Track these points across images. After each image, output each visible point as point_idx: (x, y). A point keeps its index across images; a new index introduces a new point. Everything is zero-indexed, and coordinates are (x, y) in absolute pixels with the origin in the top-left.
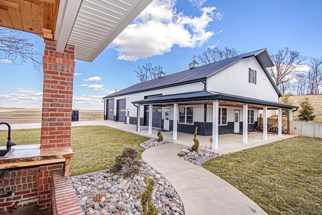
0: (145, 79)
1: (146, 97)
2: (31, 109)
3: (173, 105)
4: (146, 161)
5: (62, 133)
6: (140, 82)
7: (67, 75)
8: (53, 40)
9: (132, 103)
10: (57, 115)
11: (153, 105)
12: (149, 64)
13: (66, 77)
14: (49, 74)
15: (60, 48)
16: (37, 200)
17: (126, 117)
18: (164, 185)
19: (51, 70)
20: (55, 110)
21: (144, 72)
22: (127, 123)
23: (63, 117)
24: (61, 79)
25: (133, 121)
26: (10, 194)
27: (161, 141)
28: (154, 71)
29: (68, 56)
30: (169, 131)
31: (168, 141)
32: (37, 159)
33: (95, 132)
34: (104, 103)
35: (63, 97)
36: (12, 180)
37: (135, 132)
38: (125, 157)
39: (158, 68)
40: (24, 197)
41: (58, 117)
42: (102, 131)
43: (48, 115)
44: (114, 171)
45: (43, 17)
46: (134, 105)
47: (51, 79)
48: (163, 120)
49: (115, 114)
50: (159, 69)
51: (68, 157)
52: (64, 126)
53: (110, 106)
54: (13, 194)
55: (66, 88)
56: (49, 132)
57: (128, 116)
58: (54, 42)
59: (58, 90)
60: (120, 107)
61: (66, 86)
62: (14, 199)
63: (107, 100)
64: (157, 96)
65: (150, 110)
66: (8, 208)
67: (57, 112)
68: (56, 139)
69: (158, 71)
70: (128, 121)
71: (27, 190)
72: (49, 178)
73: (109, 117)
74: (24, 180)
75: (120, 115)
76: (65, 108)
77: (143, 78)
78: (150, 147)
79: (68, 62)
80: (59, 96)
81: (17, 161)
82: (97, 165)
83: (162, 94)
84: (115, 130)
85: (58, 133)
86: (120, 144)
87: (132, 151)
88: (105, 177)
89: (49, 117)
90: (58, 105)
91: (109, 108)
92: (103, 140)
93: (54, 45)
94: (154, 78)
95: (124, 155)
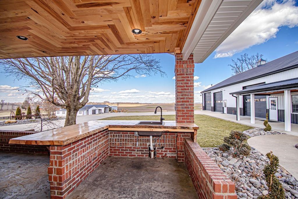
0: (240, 70)
1: (244, 88)
2: (155, 104)
3: (283, 92)
4: (254, 147)
5: (188, 113)
6: (234, 74)
7: (190, 74)
8: (181, 54)
9: (230, 94)
10: (185, 102)
11: (255, 95)
12: (245, 55)
13: (189, 76)
14: (180, 76)
15: (185, 58)
16: (176, 155)
17: (223, 108)
18: (280, 172)
19: (180, 73)
20: (184, 98)
21: (239, 64)
22: (225, 113)
23: (189, 103)
24: (186, 78)
25: (232, 111)
26: (162, 148)
27: (269, 131)
28: (250, 61)
29: (190, 61)
30: (277, 122)
31: (278, 132)
32: (178, 128)
33: (198, 119)
34: (202, 96)
35: (188, 89)
36: (163, 140)
37: (235, 121)
38: (233, 139)
39: (255, 57)
40: (169, 152)
41: (186, 103)
42: (204, 119)
43: (180, 102)
44: (223, 149)
45: (177, 41)
46: (233, 96)
47: (181, 79)
48: (269, 110)
49: (212, 105)
50: (258, 57)
51: (196, 129)
52: (190, 109)
53: (207, 98)
54: (164, 148)
55: (189, 84)
56: (181, 112)
57: (225, 107)
58: (181, 55)
59: (185, 85)
60: (216, 99)
61: (190, 82)
62: (165, 151)
63: (204, 94)
64: (259, 85)
65: (252, 100)
66: (162, 156)
67: (185, 100)
68: (186, 117)
69: (256, 59)
70: (225, 111)
71: (171, 147)
72: (183, 142)
73: (207, 108)
74: (169, 140)
75: (217, 106)
76: (190, 97)
77: (238, 70)
78: (255, 135)
79: (190, 66)
80: (186, 89)
81: (169, 128)
82: (207, 143)
83: (265, 82)
84: (215, 119)
85: (186, 113)
86: (222, 130)
87: (240, 134)
88: (215, 153)
89: (181, 103)
90: (185, 95)
91: (207, 100)
92: (206, 126)
93: (182, 57)
94: (252, 68)
95: (232, 137)
